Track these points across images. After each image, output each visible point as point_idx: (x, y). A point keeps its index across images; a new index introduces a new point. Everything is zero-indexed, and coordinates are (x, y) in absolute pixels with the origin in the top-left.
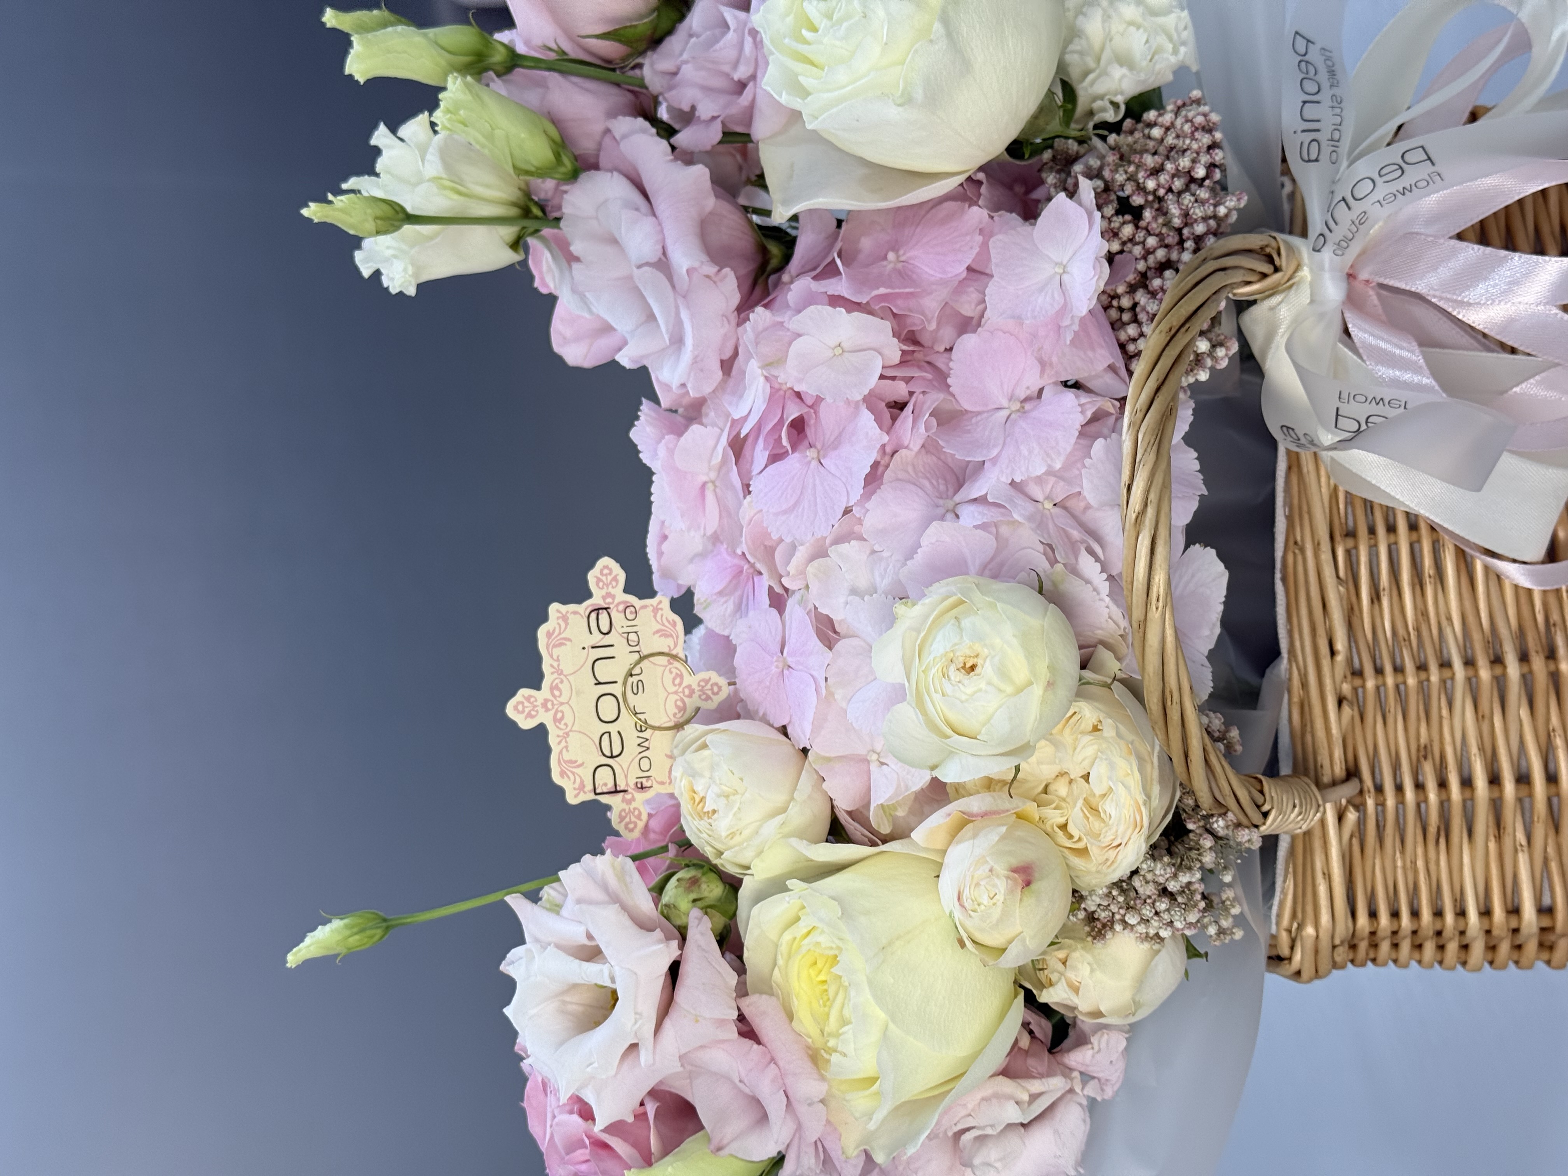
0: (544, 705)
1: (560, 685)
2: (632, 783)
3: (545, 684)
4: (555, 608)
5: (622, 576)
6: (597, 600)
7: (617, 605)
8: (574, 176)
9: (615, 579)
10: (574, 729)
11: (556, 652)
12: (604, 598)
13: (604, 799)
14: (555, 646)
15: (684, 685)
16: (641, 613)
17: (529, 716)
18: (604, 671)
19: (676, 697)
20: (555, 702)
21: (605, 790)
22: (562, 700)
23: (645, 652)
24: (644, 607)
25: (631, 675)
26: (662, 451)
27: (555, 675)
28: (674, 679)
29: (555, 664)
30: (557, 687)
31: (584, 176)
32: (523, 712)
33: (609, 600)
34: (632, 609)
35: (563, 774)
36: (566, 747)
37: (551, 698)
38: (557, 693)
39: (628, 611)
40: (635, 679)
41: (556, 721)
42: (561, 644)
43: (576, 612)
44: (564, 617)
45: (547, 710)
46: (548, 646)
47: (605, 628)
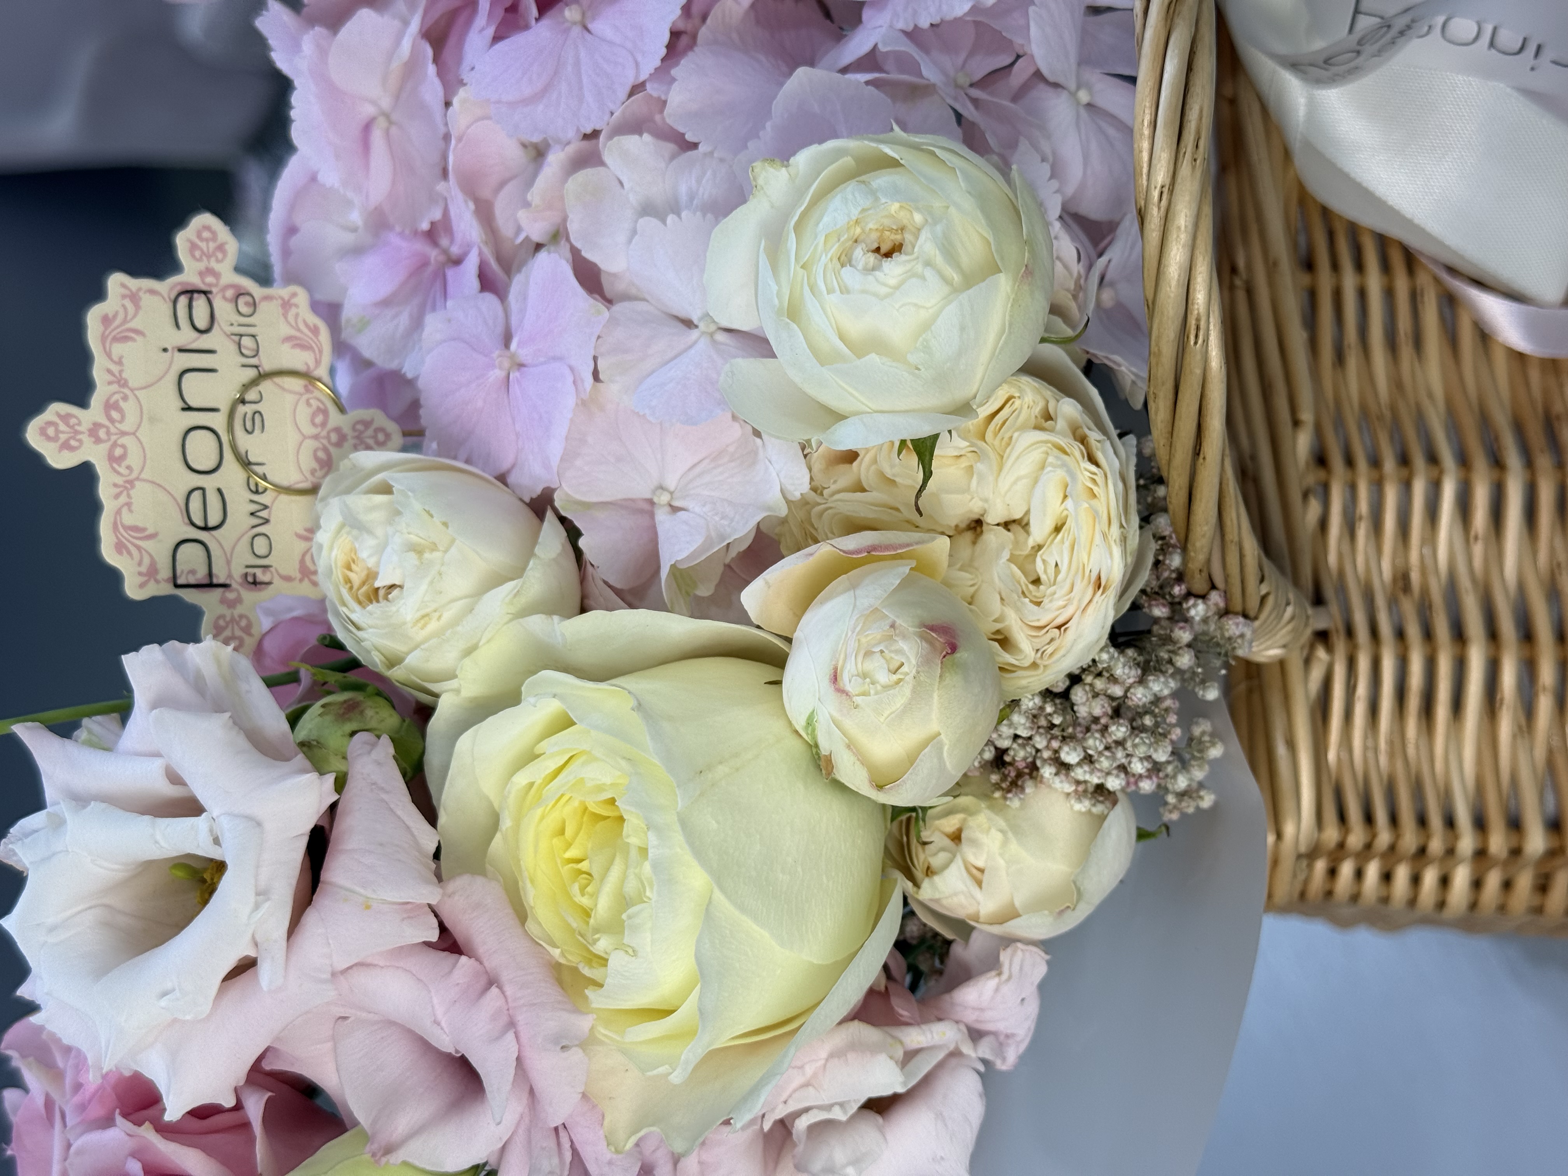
0: (93, 433)
1: (122, 404)
2: (238, 574)
3: (97, 400)
4: (115, 280)
5: (232, 248)
6: (189, 276)
7: (224, 290)
9: (222, 249)
10: (143, 476)
11: (118, 349)
12: (201, 274)
13: (189, 596)
14: (116, 339)
15: (330, 426)
16: (263, 307)
17: (66, 448)
18: (198, 390)
19: (316, 448)
20: (113, 430)
21: (192, 580)
22: (124, 427)
23: (267, 367)
24: (268, 298)
25: (243, 402)
26: (309, 46)
27: (115, 387)
28: (314, 416)
29: (115, 368)
30: (116, 407)
32: (55, 440)
33: (210, 279)
34: (248, 299)
35: (120, 547)
36: (129, 505)
37: (104, 421)
38: (115, 415)
39: (241, 301)
40: (248, 409)
41: (113, 459)
42: (126, 339)
43: (152, 292)
44: (134, 298)
45: (98, 441)
46: (103, 339)
47: (202, 323)
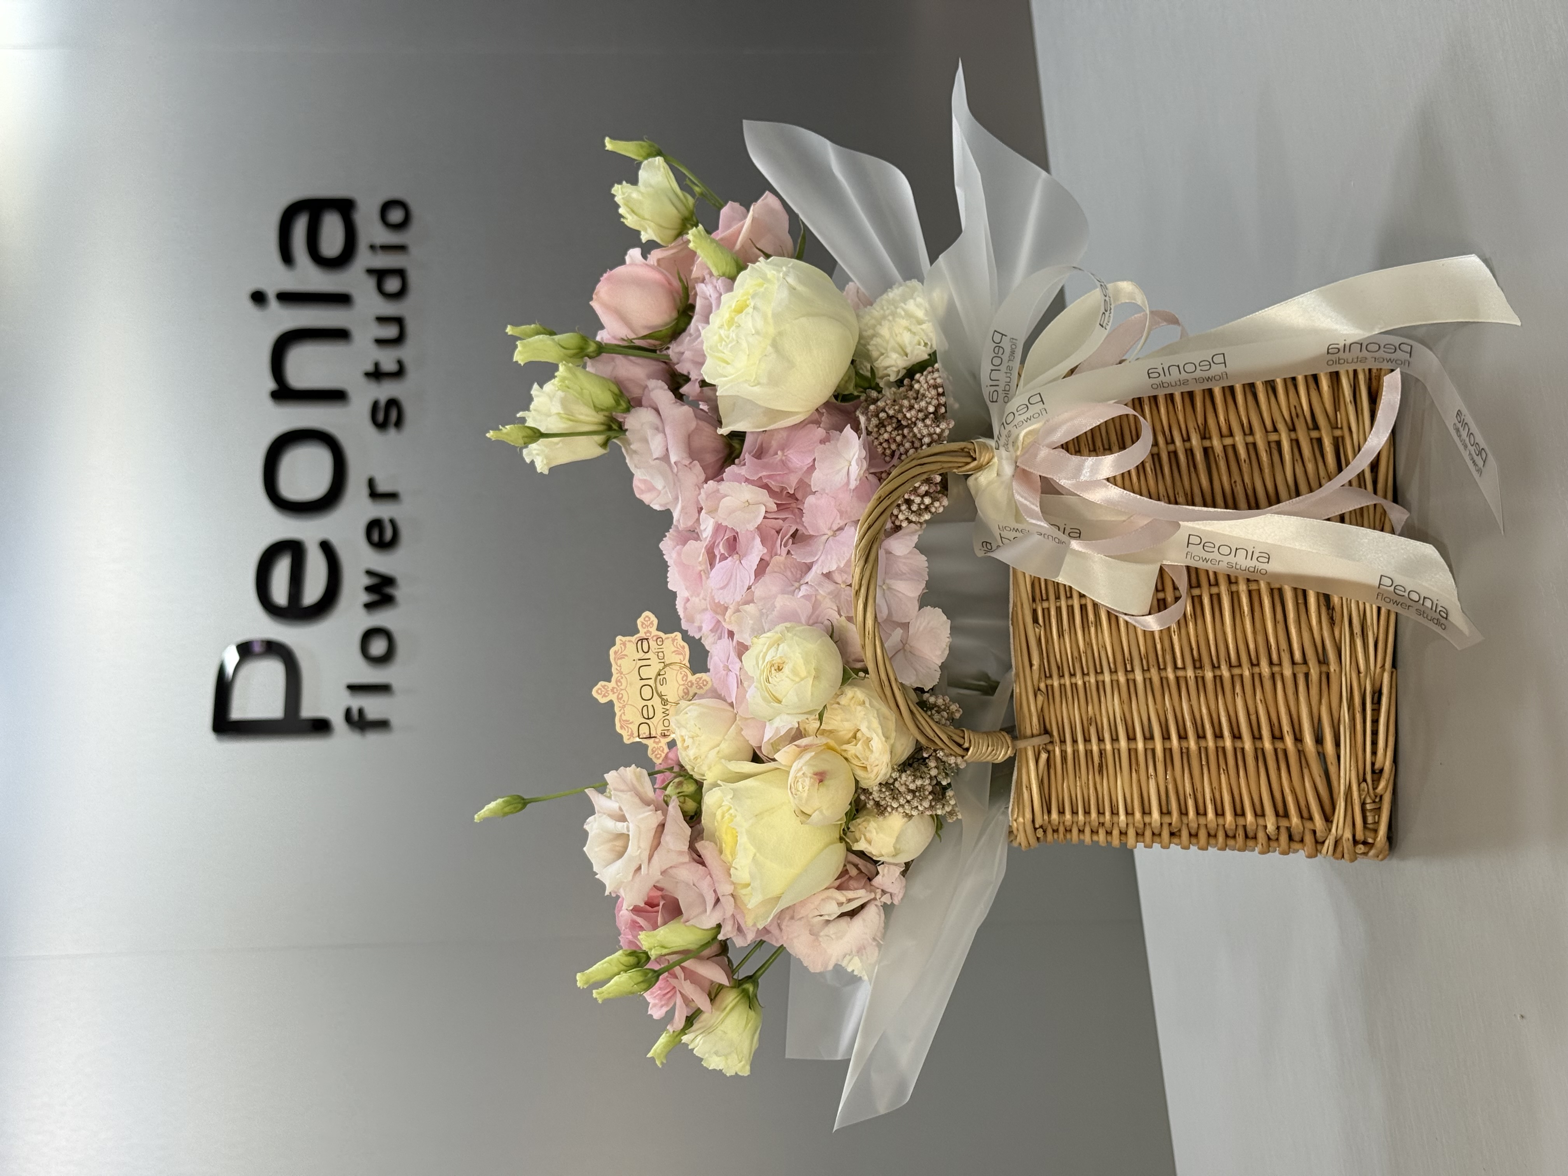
0: (612, 690)
1: (621, 680)
2: (659, 732)
3: (613, 679)
4: (619, 639)
5: (656, 622)
6: (642, 634)
7: (652, 638)
8: (628, 410)
9: (652, 623)
10: (630, 702)
11: (619, 662)
12: (645, 633)
13: (645, 741)
14: (619, 659)
15: (689, 680)
16: (666, 642)
17: (604, 696)
18: (645, 672)
19: (683, 687)
20: (618, 689)
21: (645, 736)
22: (621, 687)
23: (667, 662)
24: (668, 638)
25: (659, 675)
26: (674, 555)
27: (619, 674)
28: (683, 677)
29: (619, 668)
30: (619, 681)
31: (633, 410)
32: (601, 694)
33: (648, 634)
34: (661, 639)
35: (622, 727)
36: (624, 713)
37: (616, 686)
38: (619, 684)
39: (658, 640)
40: (661, 677)
41: (618, 698)
42: (621, 658)
43: (629, 641)
44: (624, 644)
45: (614, 693)
46: (615, 659)
47: (646, 650)
